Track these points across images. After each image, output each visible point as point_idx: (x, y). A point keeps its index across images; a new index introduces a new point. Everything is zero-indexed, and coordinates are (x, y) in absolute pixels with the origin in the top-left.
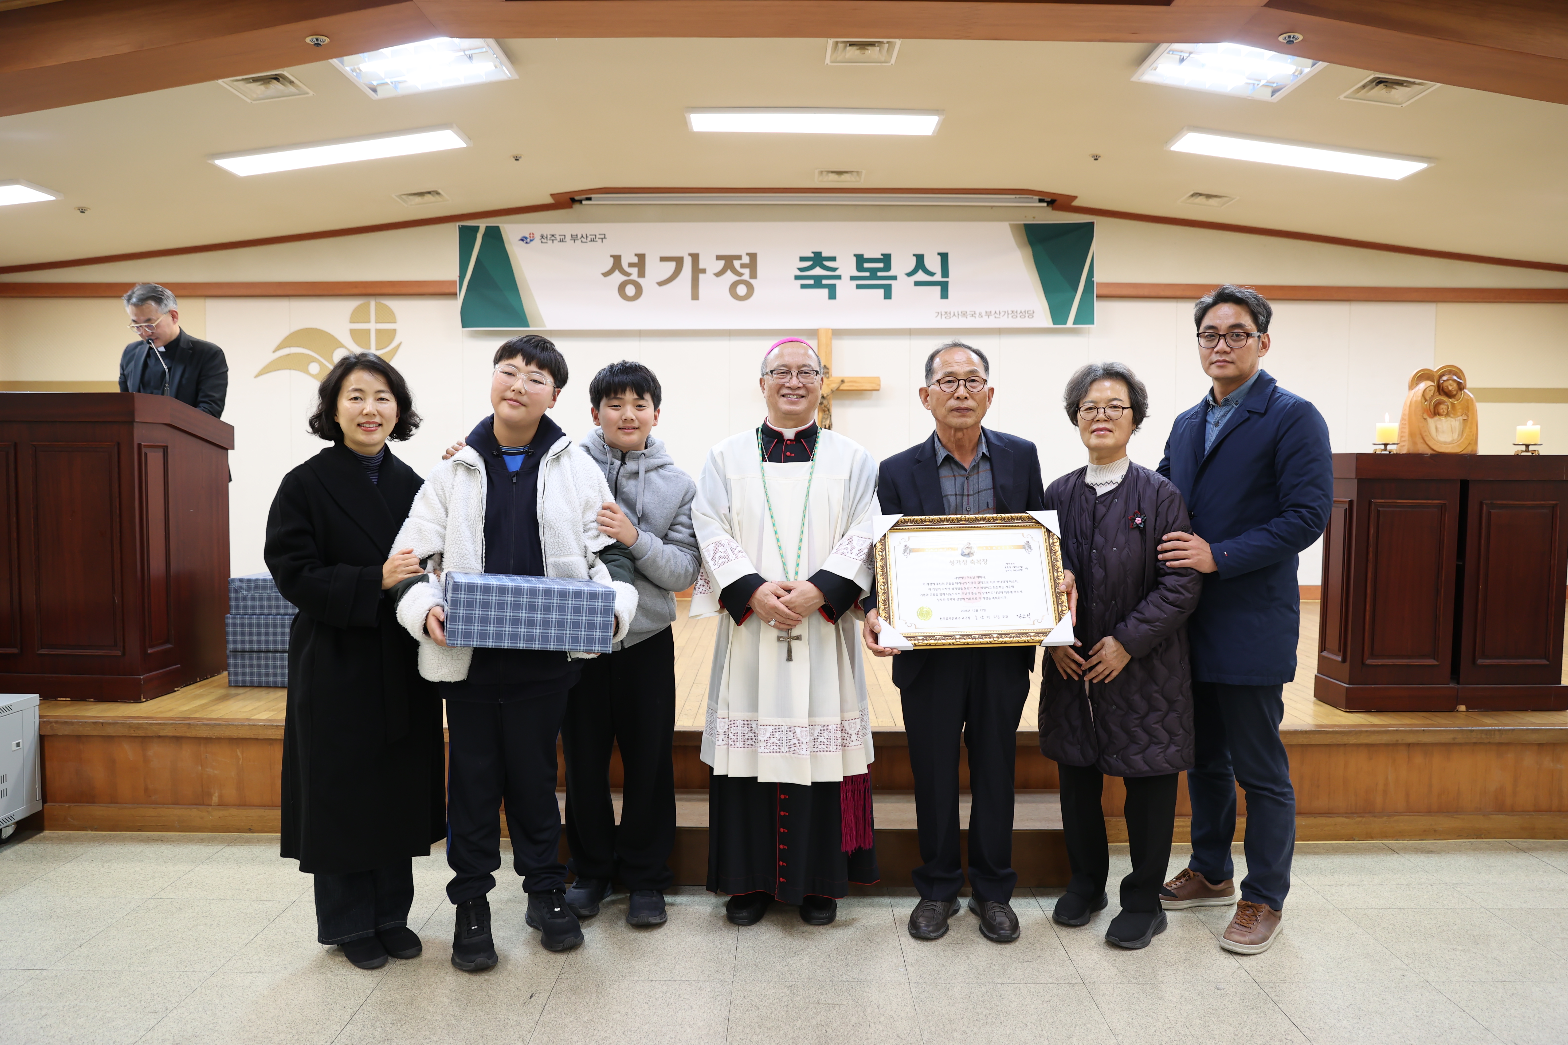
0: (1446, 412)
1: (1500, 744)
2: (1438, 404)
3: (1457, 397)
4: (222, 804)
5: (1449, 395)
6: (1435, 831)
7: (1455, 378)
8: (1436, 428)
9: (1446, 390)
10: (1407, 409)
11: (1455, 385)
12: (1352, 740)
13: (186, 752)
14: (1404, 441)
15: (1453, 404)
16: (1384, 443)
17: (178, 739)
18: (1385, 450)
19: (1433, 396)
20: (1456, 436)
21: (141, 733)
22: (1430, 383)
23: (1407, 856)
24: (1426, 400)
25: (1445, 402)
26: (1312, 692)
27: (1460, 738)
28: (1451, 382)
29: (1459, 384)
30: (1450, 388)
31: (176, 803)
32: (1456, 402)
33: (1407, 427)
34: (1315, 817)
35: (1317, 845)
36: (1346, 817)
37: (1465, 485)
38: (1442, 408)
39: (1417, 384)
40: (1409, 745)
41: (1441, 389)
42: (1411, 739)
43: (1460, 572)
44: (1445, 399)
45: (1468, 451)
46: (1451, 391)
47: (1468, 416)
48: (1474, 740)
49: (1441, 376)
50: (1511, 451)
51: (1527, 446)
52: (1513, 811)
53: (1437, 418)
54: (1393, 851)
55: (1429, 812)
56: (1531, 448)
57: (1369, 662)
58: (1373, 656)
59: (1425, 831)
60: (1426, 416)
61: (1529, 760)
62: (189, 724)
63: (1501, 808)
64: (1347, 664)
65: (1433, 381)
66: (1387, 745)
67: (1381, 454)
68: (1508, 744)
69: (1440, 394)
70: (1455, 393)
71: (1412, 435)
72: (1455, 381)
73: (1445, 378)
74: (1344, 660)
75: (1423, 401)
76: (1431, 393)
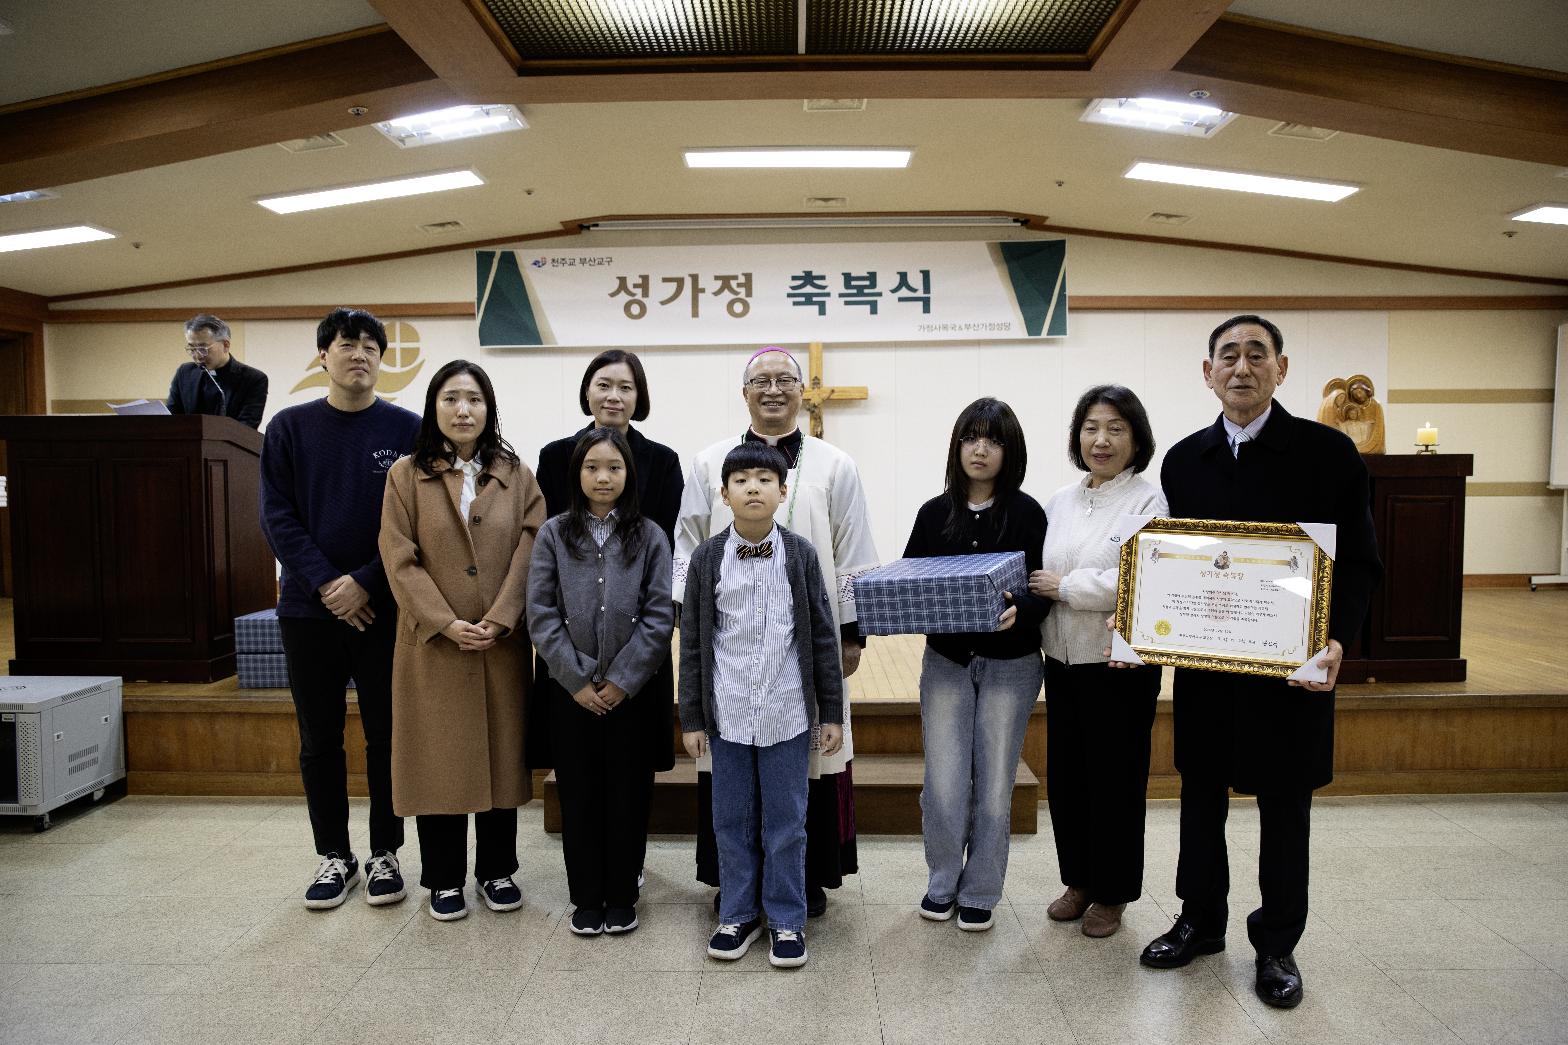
0: (1356, 416)
1: (1399, 711)
2: (1348, 410)
3: (1366, 403)
4: (279, 771)
5: (1358, 401)
7: (1364, 386)
8: (1348, 432)
9: (1356, 398)
10: (1322, 414)
11: (1363, 393)
13: (248, 726)
15: (1362, 410)
17: (240, 715)
19: (1344, 402)
20: (1365, 438)
21: (209, 710)
22: (1341, 391)
24: (1338, 407)
25: (1355, 408)
27: (1364, 706)
28: (1359, 390)
29: (1367, 391)
30: (1359, 395)
31: (239, 770)
32: (1364, 408)
38: (1353, 413)
39: (1330, 392)
41: (1351, 397)
44: (1355, 405)
45: (1376, 451)
46: (1360, 398)
47: (1374, 419)
48: (1376, 707)
49: (1351, 385)
50: (1413, 451)
51: (1427, 446)
52: (1412, 769)
53: (1348, 422)
56: (1430, 448)
60: (1338, 421)
61: (1425, 724)
62: (251, 702)
63: (1401, 767)
65: (1344, 389)
68: (1406, 710)
69: (1351, 401)
70: (1363, 399)
72: (1363, 389)
73: (1355, 386)
75: (1336, 407)
76: (1343, 399)
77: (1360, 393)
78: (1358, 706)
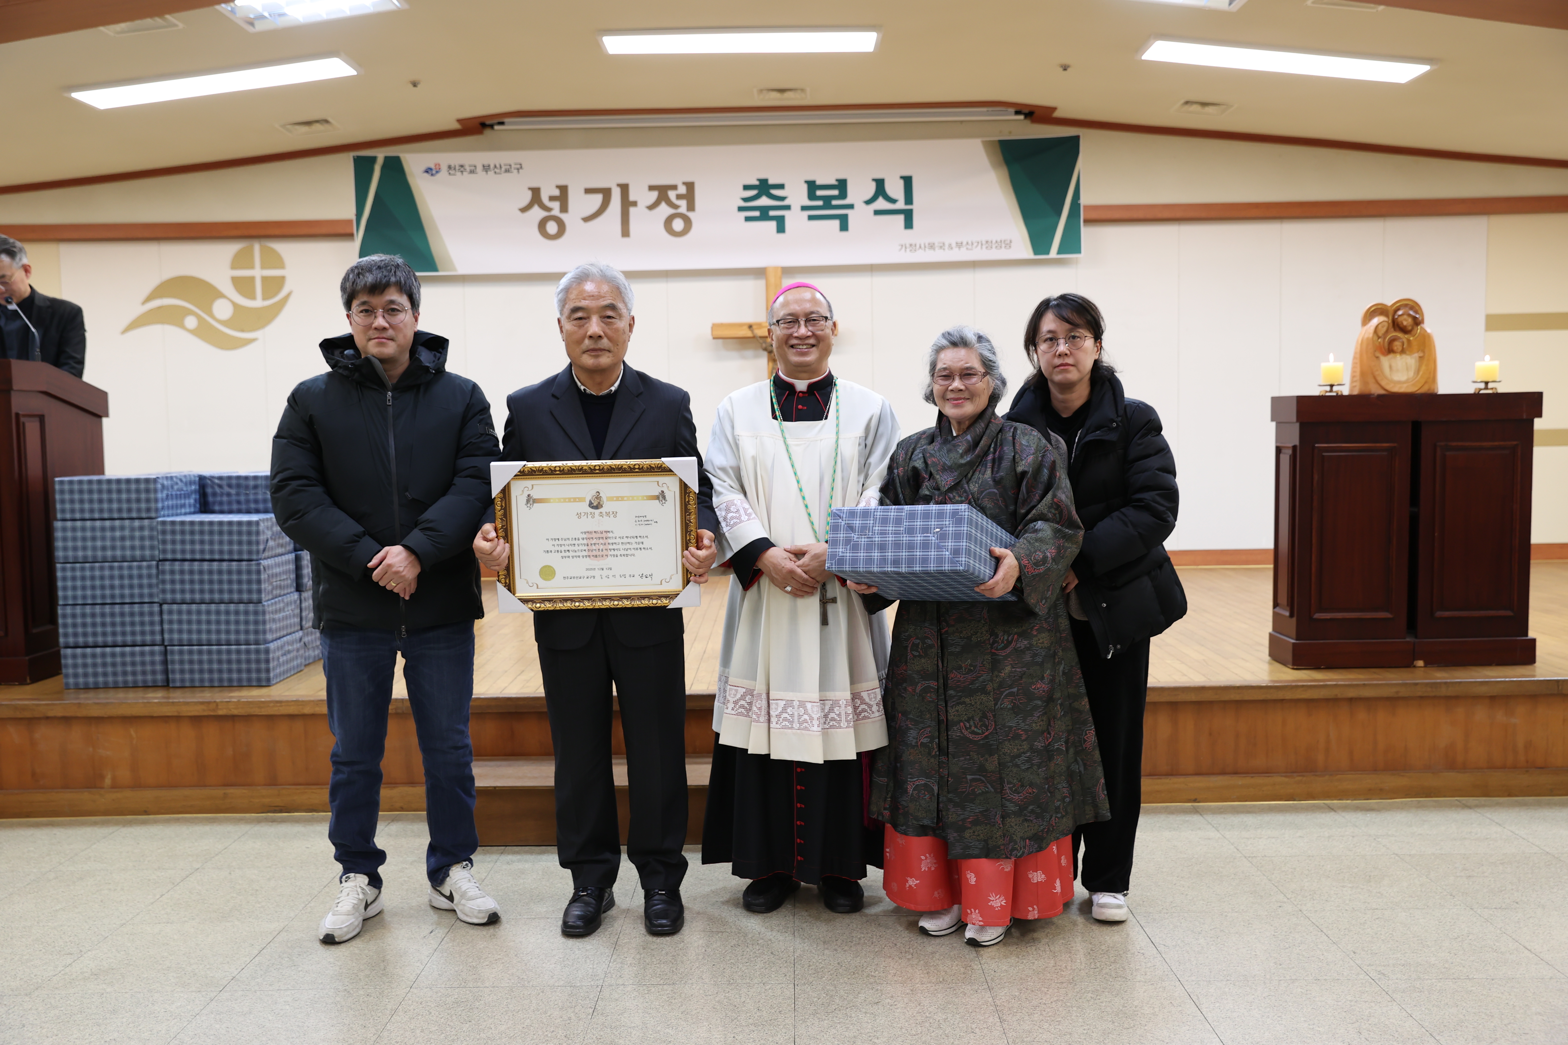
0: (1400, 349)
1: (1448, 698)
2: (1392, 341)
3: (1413, 333)
4: (115, 786)
5: (1404, 330)
6: (1381, 790)
7: (1411, 313)
8: (1391, 367)
9: (1401, 326)
10: (1359, 347)
11: (1410, 320)
12: (1288, 695)
13: (78, 733)
14: (1356, 381)
15: (1409, 341)
16: (1329, 383)
17: (67, 720)
18: (1331, 391)
19: (1387, 332)
20: (1411, 374)
22: (1383, 318)
23: (1344, 814)
24: (1379, 337)
25: (1399, 338)
26: (1266, 651)
27: (1404, 692)
28: (1405, 317)
29: (1415, 318)
30: (1405, 323)
31: (65, 786)
32: (1411, 339)
33: (1358, 366)
34: (1252, 777)
35: (1254, 806)
36: (1286, 776)
37: (1416, 427)
38: (1397, 345)
39: (1370, 320)
40: (1351, 700)
41: (1396, 325)
42: (1352, 693)
43: (1414, 520)
44: (1400, 335)
45: (1424, 390)
46: (1405, 327)
47: (1423, 351)
48: (1419, 694)
49: (1396, 311)
50: (1470, 389)
51: (1487, 383)
52: (1464, 768)
53: (1391, 356)
54: (1331, 809)
55: (1375, 770)
56: (1490, 385)
57: (1317, 616)
58: (1321, 610)
59: (1370, 790)
60: (1378, 354)
61: (1481, 714)
62: (79, 704)
63: (1452, 765)
64: (1294, 619)
65: (1387, 316)
66: (1327, 700)
67: (1325, 396)
68: (1457, 698)
69: (1395, 330)
70: (1410, 328)
71: (1363, 374)
72: (1409, 315)
73: (1400, 313)
74: (1291, 616)
75: (1376, 338)
76: (1385, 329)
77: (1405, 320)
78: (1397, 692)
